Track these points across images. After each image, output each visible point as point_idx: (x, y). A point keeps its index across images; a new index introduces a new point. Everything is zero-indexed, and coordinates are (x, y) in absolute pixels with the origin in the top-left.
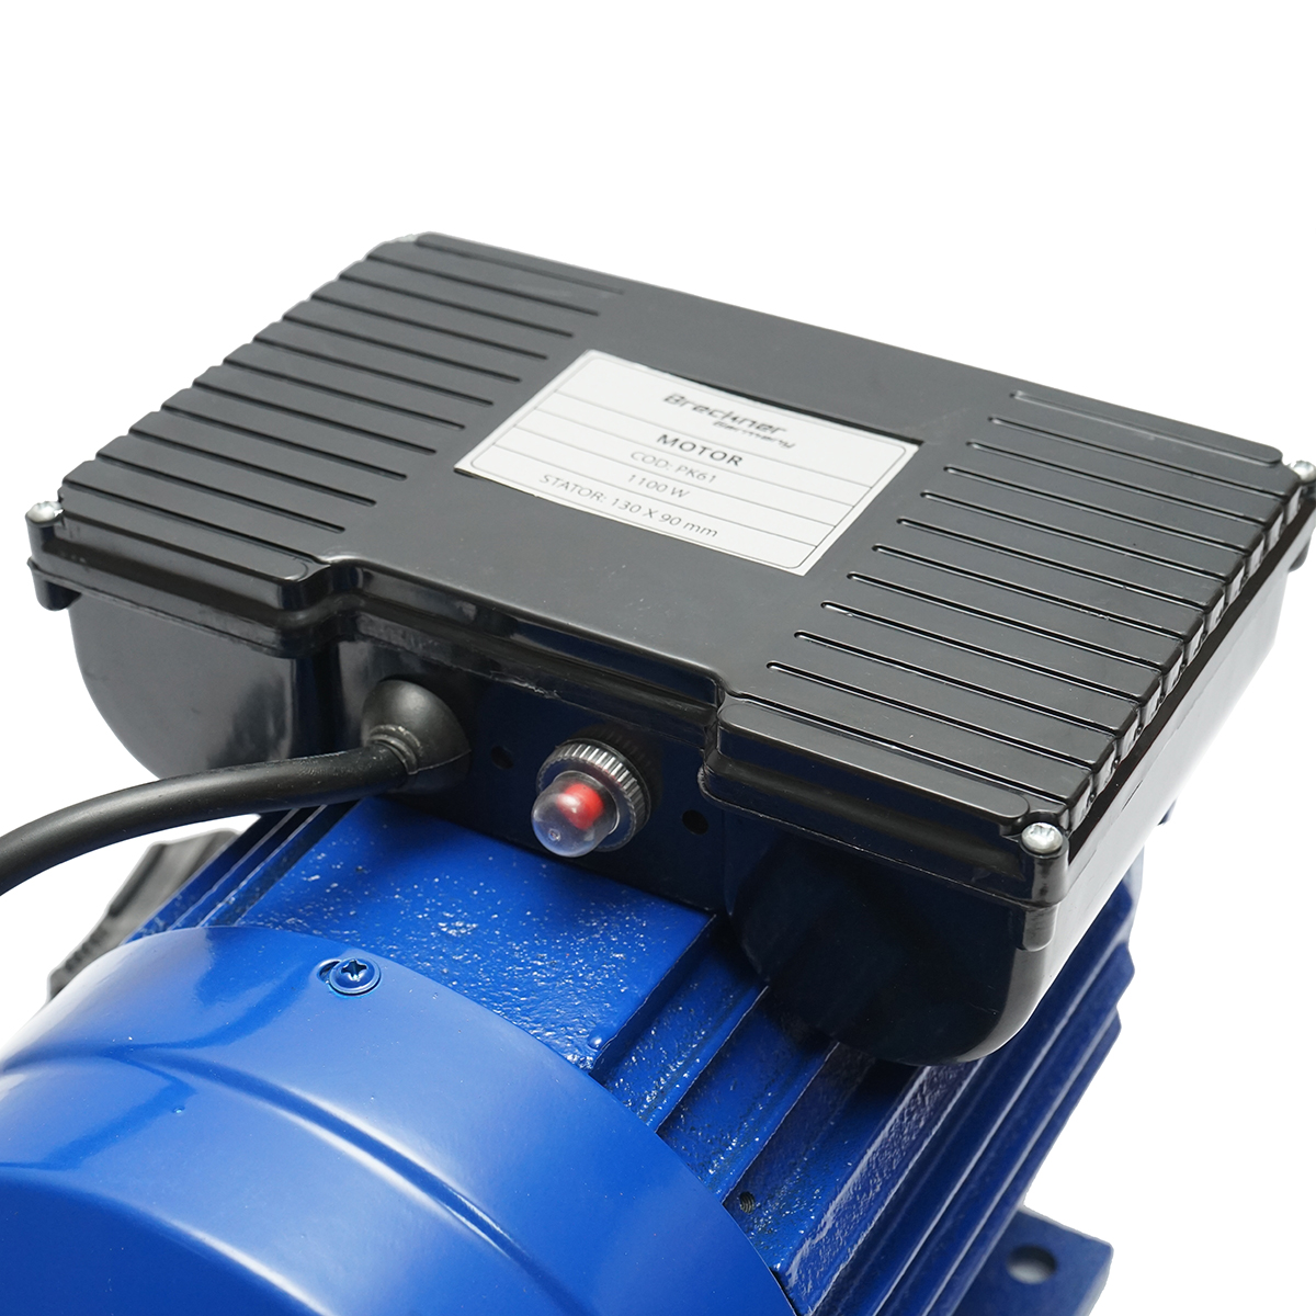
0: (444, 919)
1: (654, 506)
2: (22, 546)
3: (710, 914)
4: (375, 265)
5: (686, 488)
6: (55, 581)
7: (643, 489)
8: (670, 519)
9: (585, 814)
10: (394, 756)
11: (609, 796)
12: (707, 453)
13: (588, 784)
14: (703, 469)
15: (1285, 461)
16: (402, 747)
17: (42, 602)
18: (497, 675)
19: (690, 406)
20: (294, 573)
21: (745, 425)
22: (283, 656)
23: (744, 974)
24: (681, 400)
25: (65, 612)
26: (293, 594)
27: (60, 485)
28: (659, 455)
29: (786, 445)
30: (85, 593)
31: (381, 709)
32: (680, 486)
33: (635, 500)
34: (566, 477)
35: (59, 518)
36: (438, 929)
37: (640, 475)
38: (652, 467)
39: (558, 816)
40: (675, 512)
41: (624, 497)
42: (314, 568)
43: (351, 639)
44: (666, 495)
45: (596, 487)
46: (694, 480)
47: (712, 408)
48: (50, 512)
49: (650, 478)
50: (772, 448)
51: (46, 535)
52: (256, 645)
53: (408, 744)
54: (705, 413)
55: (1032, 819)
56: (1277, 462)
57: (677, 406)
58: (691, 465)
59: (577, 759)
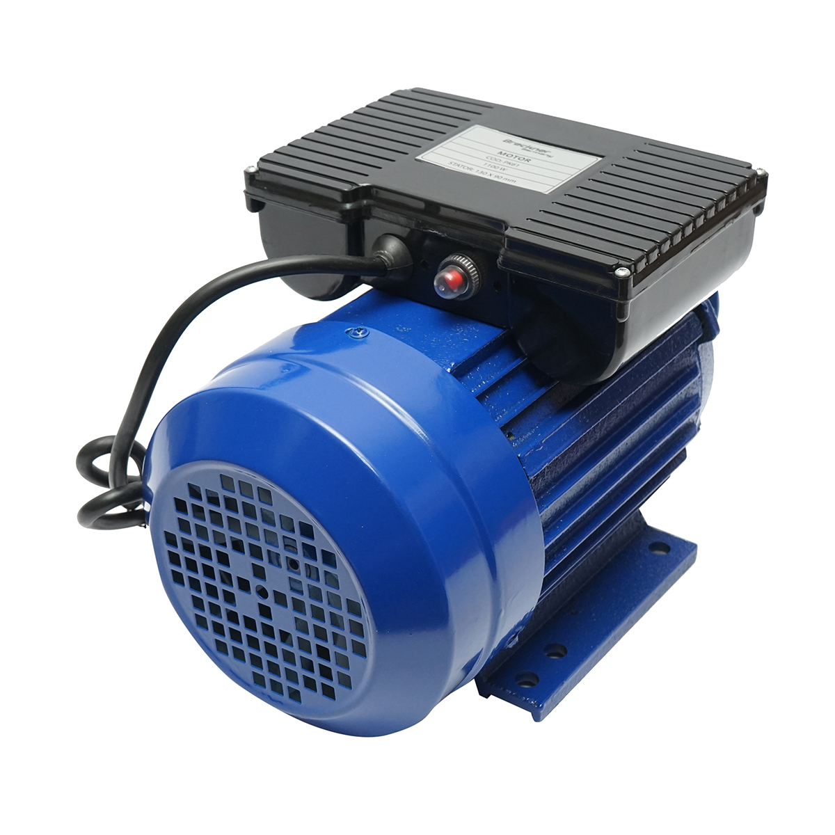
0: (398, 326)
1: (492, 173)
2: (242, 185)
3: (504, 329)
4: (393, 97)
5: (506, 168)
6: (254, 198)
7: (489, 168)
8: (498, 177)
9: (454, 281)
10: (383, 262)
11: (466, 277)
12: (517, 158)
13: (458, 272)
14: (514, 162)
15: (753, 168)
16: (386, 259)
17: (248, 208)
18: (424, 229)
19: (513, 144)
20: (346, 188)
21: (534, 150)
22: (342, 223)
23: (518, 354)
24: (510, 141)
25: (257, 213)
26: (347, 196)
27: (258, 160)
28: (497, 158)
29: (550, 156)
30: (268, 203)
31: (379, 244)
32: (504, 167)
33: (485, 171)
34: (459, 163)
35: (257, 172)
36: (396, 330)
37: (488, 163)
38: (494, 161)
39: (444, 281)
40: (500, 175)
41: (481, 170)
42: (355, 187)
43: (368, 219)
44: (498, 170)
45: (470, 166)
46: (511, 166)
47: (522, 144)
48: (252, 170)
49: (492, 164)
50: (545, 157)
51: (251, 178)
52: (331, 218)
53: (388, 258)
54: (519, 146)
55: (618, 266)
56: (750, 167)
57: (508, 144)
58: (509, 161)
59: (456, 260)
